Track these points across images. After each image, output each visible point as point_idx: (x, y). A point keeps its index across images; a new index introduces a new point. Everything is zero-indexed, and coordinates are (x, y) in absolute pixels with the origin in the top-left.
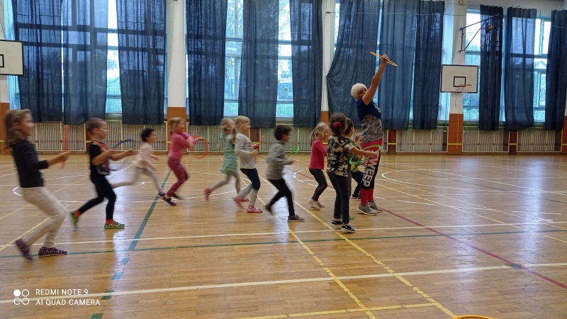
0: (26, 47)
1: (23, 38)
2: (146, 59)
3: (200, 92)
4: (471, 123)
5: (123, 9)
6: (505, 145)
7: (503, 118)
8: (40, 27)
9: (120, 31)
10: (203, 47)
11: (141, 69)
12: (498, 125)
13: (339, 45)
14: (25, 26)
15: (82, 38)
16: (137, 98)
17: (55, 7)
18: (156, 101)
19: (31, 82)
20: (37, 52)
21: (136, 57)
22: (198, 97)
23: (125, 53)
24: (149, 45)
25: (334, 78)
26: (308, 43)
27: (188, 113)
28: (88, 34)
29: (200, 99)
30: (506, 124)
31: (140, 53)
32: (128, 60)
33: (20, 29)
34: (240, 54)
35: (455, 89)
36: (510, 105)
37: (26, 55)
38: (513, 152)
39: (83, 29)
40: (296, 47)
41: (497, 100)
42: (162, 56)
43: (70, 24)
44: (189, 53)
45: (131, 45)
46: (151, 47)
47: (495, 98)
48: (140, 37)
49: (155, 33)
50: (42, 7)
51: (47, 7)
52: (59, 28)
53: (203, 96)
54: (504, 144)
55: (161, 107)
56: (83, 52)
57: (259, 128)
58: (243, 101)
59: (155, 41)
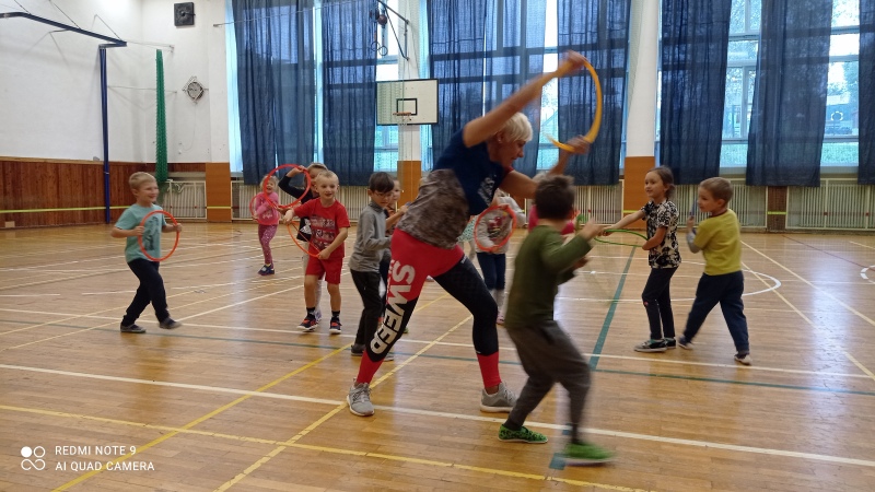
0: (441, 86)
1: (439, 74)
3: (679, 129)
5: (567, 15)
8: (458, 57)
9: (560, 49)
10: (689, 57)
11: (587, 102)
14: (441, 57)
15: (510, 66)
17: (477, 26)
18: (609, 148)
19: (446, 132)
20: (455, 91)
21: (582, 84)
22: (675, 138)
24: (602, 65)
28: (518, 58)
29: (679, 142)
32: (571, 92)
33: (436, 63)
34: (754, 60)
37: (441, 97)
39: (510, 52)
42: (621, 79)
43: (495, 48)
44: (665, 69)
46: (605, 66)
48: (589, 53)
49: (612, 44)
50: (462, 28)
51: (468, 28)
52: (481, 55)
53: (684, 135)
56: (510, 86)
57: (785, 187)
58: (757, 141)
59: (611, 58)
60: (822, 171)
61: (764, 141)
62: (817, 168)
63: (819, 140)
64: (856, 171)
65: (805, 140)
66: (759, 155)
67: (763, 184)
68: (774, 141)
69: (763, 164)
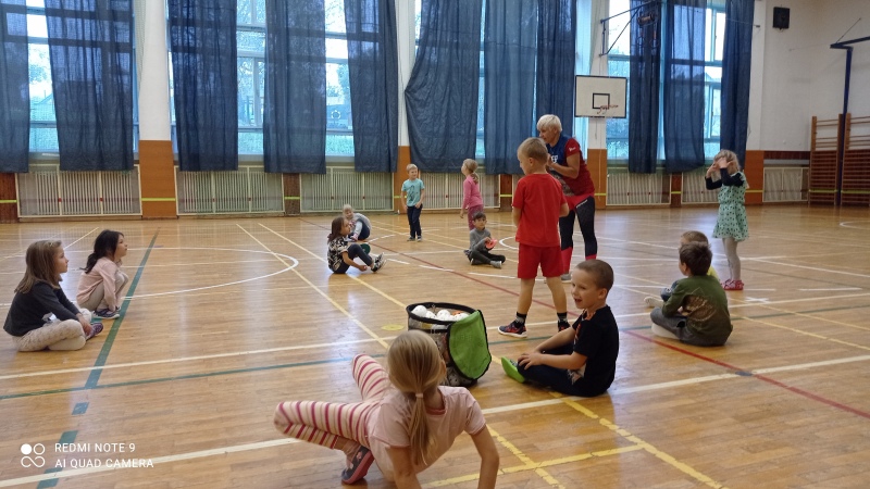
2: (98, 60)
3: (195, 114)
4: (617, 163)
6: (665, 193)
7: (662, 155)
9: (49, 12)
10: (198, 42)
12: (656, 166)
13: (423, 43)
16: (84, 126)
18: (120, 130)
21: (81, 55)
22: (191, 122)
23: (60, 49)
24: (103, 37)
25: (416, 95)
26: (372, 37)
27: (176, 150)
29: (196, 128)
30: (665, 164)
31: (88, 50)
32: (67, 62)
34: (262, 52)
35: (594, 113)
36: (671, 135)
38: (676, 204)
40: (354, 44)
41: (653, 128)
42: (128, 55)
44: (174, 49)
45: (71, 35)
46: (107, 39)
47: (650, 126)
48: (87, 22)
49: (114, 16)
53: (201, 122)
54: (663, 193)
55: (128, 141)
57: (298, 174)
58: (271, 130)
59: (113, 30)
60: (327, 160)
61: (277, 130)
62: (323, 157)
63: (323, 133)
64: (353, 161)
65: (311, 132)
66: (273, 144)
67: (279, 171)
68: (286, 132)
69: (278, 153)
